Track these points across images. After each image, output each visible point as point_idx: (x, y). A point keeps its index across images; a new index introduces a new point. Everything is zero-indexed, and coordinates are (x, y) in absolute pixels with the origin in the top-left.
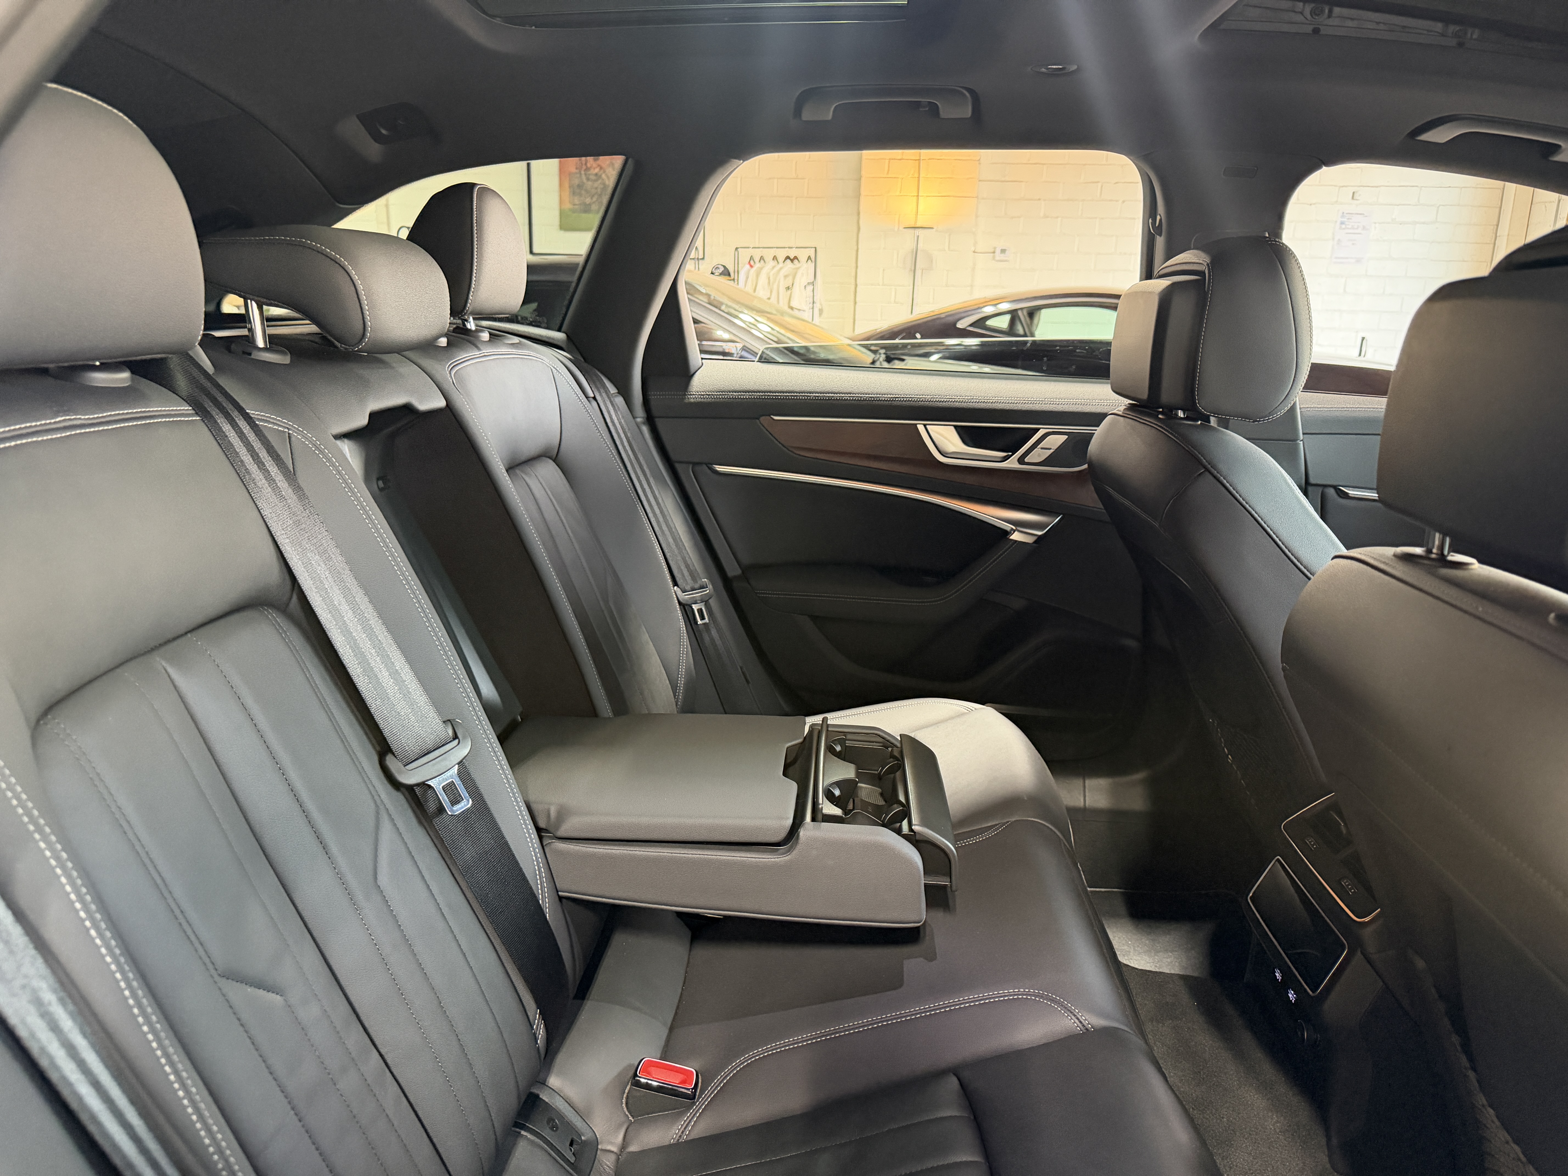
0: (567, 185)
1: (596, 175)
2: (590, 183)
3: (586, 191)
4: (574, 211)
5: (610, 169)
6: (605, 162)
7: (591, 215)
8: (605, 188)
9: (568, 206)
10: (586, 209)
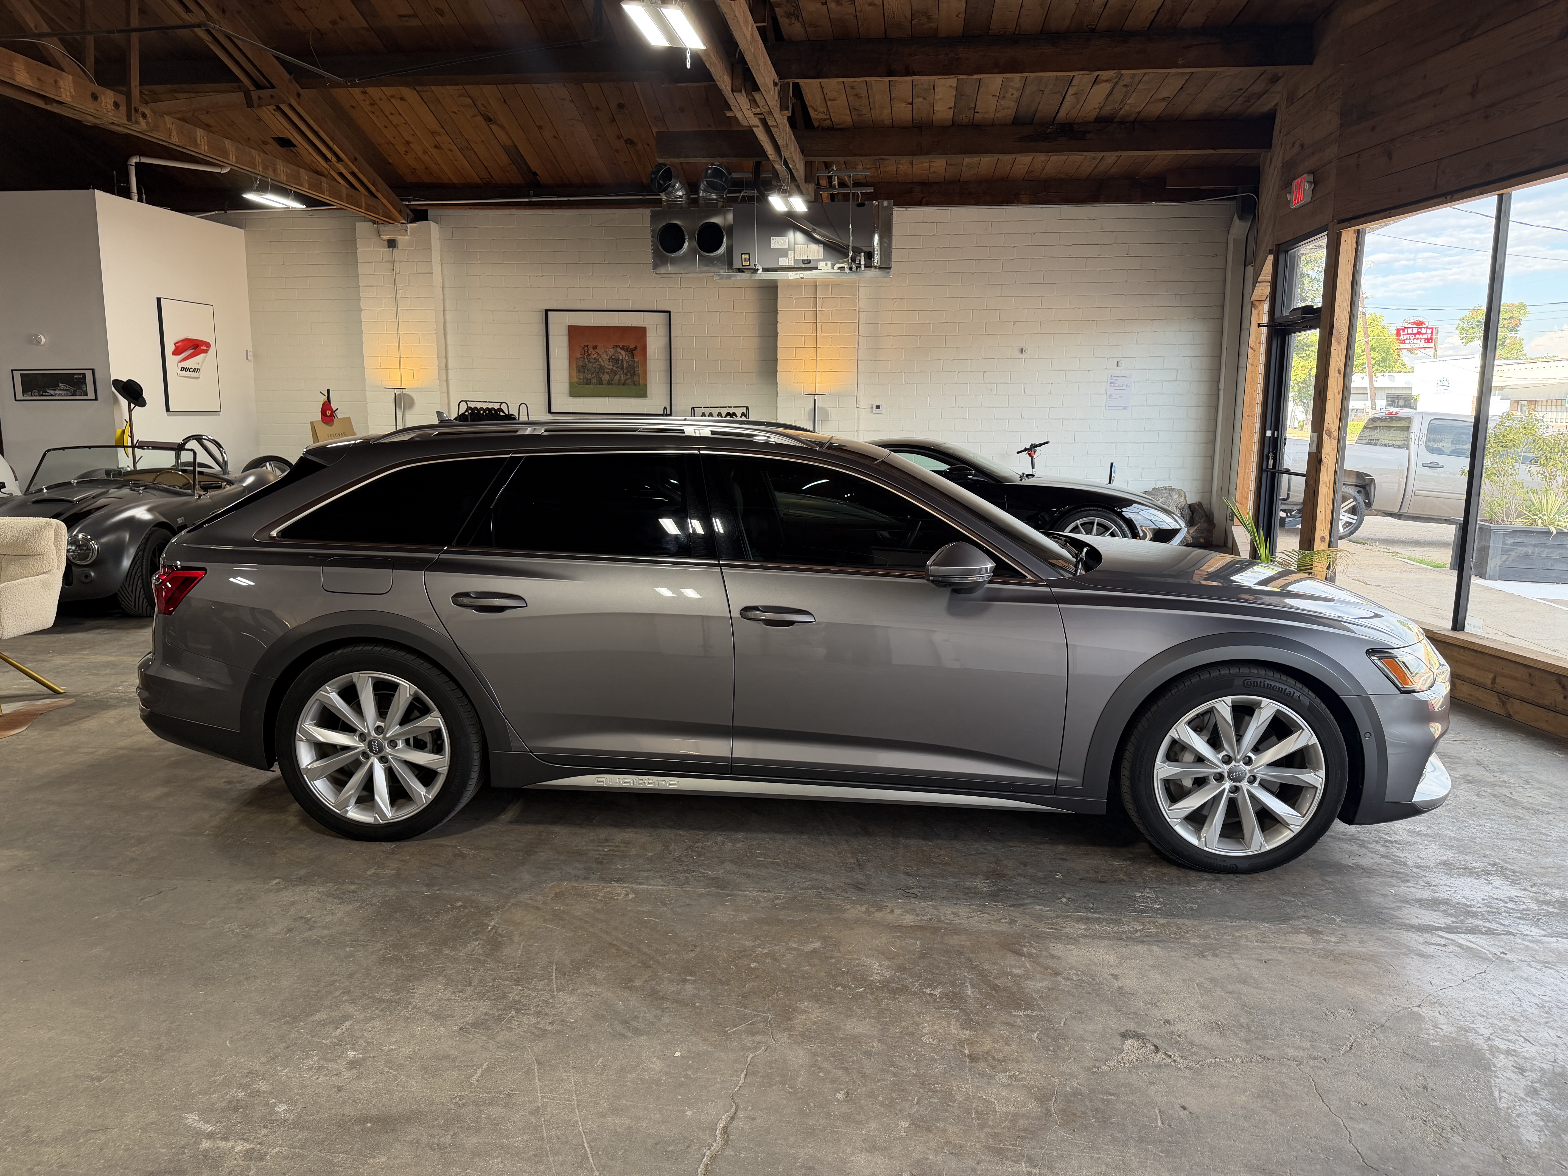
0: (575, 366)
4: (578, 383)
5: (604, 355)
6: (601, 350)
7: (591, 386)
8: (601, 368)
9: (576, 380)
10: (588, 382)
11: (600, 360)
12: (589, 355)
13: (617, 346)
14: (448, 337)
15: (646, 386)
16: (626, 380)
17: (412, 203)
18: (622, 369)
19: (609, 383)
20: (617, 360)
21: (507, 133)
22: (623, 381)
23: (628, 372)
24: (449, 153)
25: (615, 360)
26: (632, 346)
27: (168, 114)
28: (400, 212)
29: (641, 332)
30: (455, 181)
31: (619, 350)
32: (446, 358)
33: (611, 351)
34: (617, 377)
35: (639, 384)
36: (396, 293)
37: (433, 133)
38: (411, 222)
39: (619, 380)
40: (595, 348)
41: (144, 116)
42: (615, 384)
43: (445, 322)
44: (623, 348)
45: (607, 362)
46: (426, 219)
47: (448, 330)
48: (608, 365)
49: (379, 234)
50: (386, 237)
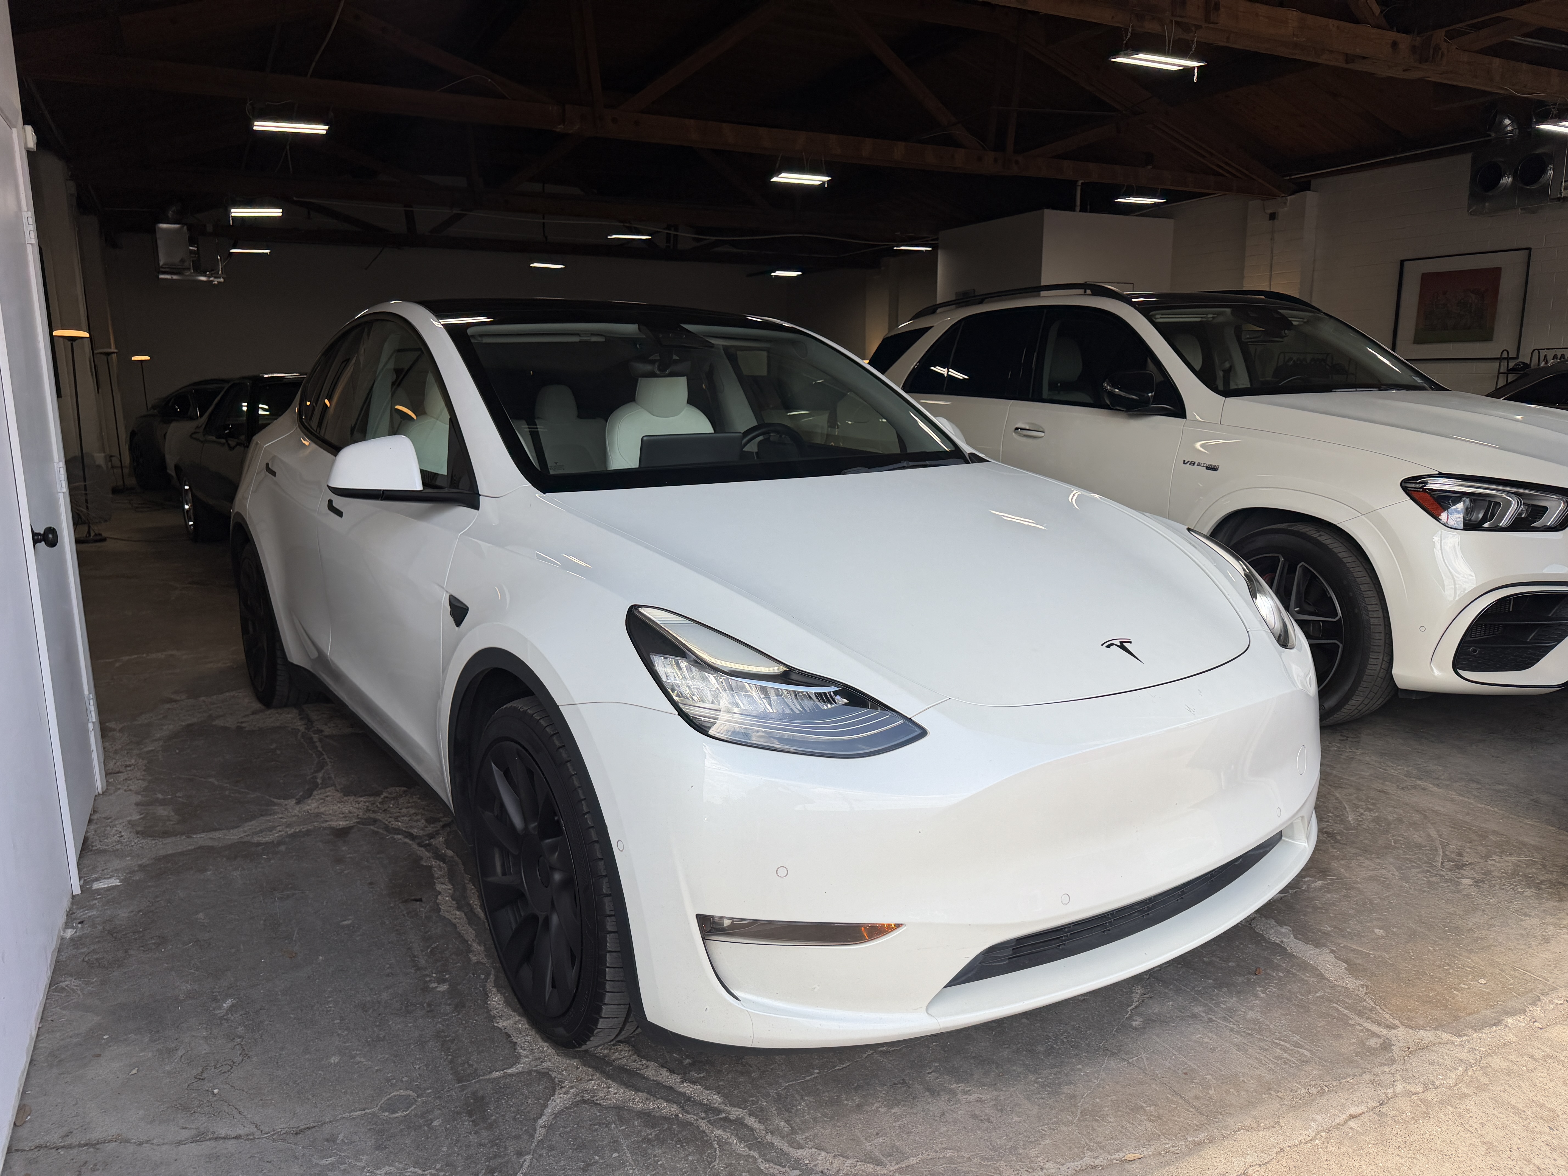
0: (1422, 313)
1: (1443, 304)
2: (1438, 310)
3: (1435, 316)
4: (1424, 330)
5: (1453, 300)
6: (1449, 296)
7: (1435, 333)
8: (1449, 313)
9: (1421, 327)
10: (1432, 328)
11: (1448, 305)
12: (1438, 301)
13: (1468, 290)
15: (1492, 329)
16: (1472, 325)
18: (1470, 312)
19: (1454, 329)
20: (1466, 304)
21: (1357, 105)
22: (1468, 326)
23: (1476, 315)
25: (1463, 304)
26: (1483, 289)
27: (1040, 156)
28: (1279, 187)
31: (1469, 294)
33: (1461, 296)
34: (1463, 321)
35: (1486, 328)
36: (1272, 260)
38: (1292, 194)
39: (1466, 324)
40: (1445, 293)
41: (1017, 162)
42: (1461, 329)
43: (1312, 281)
44: (1473, 292)
45: (1455, 307)
46: (1310, 190)
49: (1264, 210)
50: (1269, 211)
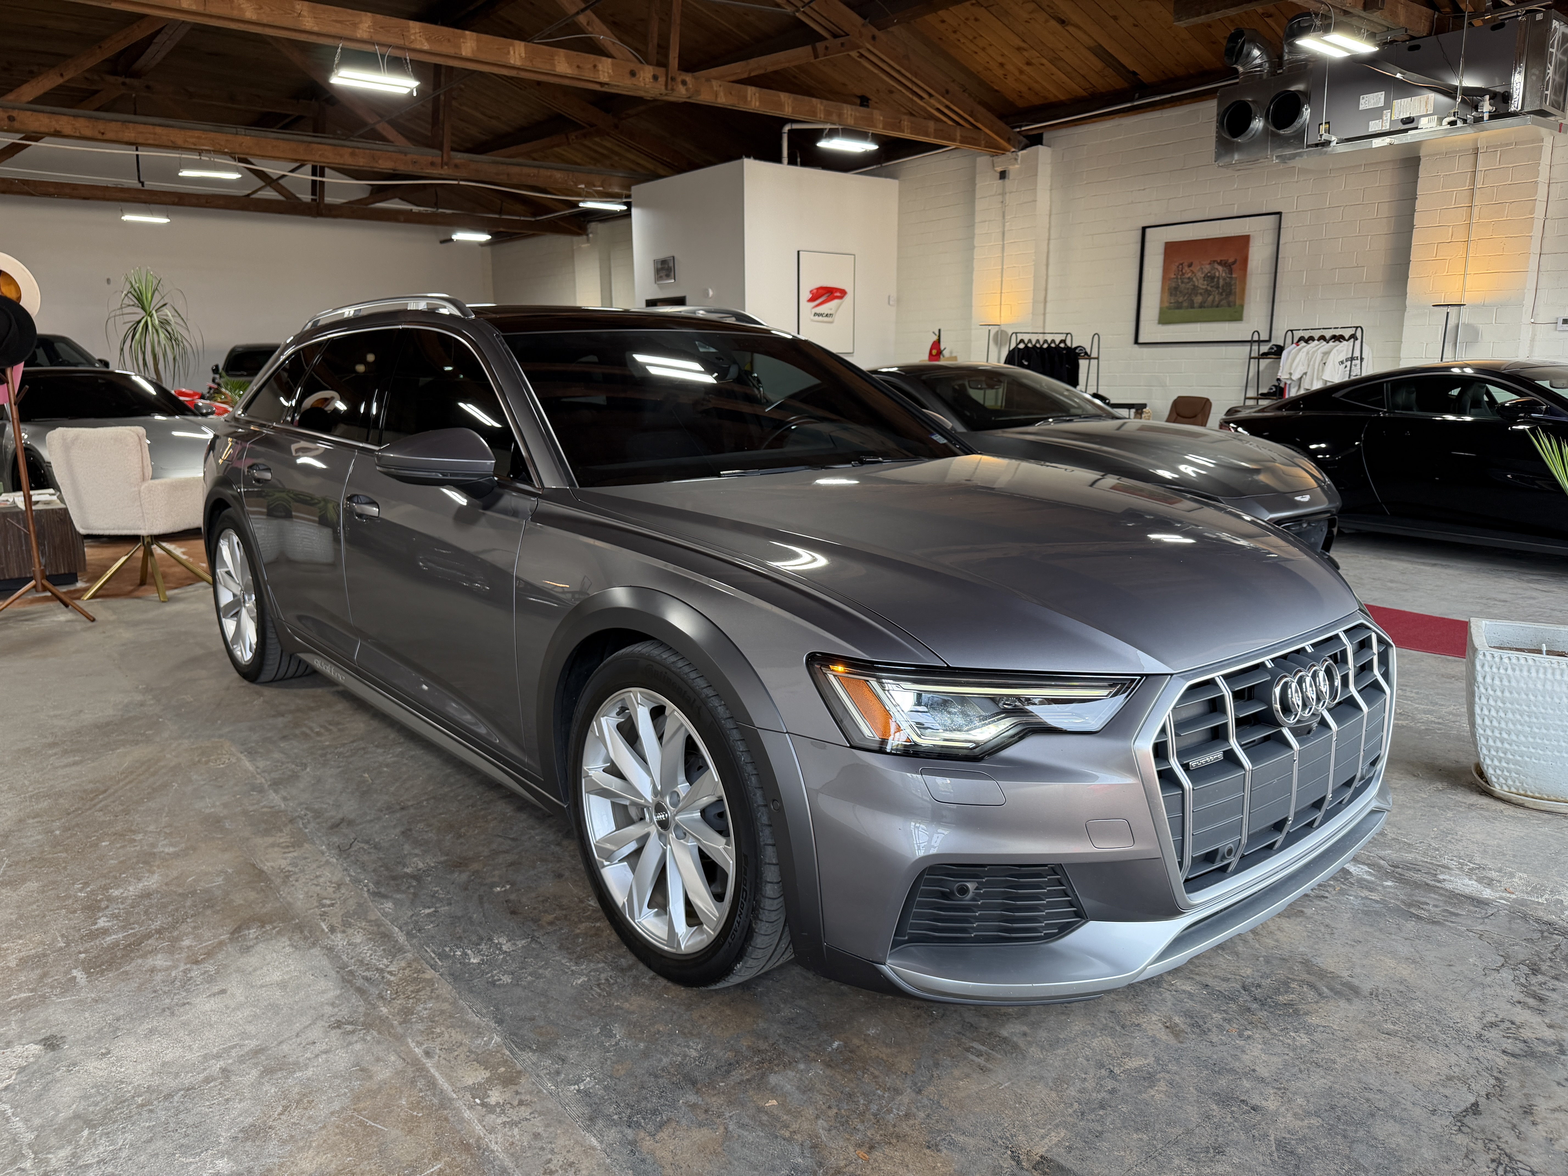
0: (1167, 288)
1: (1189, 278)
2: (1183, 285)
3: (1181, 292)
4: (1169, 308)
5: (1199, 272)
6: (1195, 268)
7: (1182, 311)
8: (1195, 288)
9: (1166, 304)
10: (1179, 306)
11: (1194, 279)
12: (1183, 274)
13: (1214, 261)
14: (1050, 267)
15: (1242, 306)
16: (1220, 301)
17: (1023, 129)
18: (1218, 288)
19: (1201, 306)
20: (1212, 278)
21: (1085, 32)
22: (1216, 303)
23: (1224, 290)
24: (1042, 67)
25: (1210, 278)
26: (1231, 260)
27: (716, 78)
28: (1009, 140)
29: (1242, 242)
30: (1062, 98)
31: (1216, 266)
32: (1046, 290)
33: (1207, 268)
34: (1211, 298)
35: (1235, 305)
36: (1004, 226)
37: (1019, 49)
38: (1023, 149)
39: (1213, 301)
40: (1190, 265)
41: (684, 83)
42: (1208, 307)
43: (1048, 252)
44: (1220, 263)
45: (1201, 281)
46: (1041, 144)
47: (1051, 260)
48: (1202, 284)
49: (993, 166)
50: (999, 169)
